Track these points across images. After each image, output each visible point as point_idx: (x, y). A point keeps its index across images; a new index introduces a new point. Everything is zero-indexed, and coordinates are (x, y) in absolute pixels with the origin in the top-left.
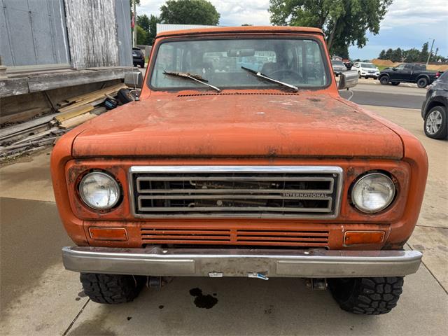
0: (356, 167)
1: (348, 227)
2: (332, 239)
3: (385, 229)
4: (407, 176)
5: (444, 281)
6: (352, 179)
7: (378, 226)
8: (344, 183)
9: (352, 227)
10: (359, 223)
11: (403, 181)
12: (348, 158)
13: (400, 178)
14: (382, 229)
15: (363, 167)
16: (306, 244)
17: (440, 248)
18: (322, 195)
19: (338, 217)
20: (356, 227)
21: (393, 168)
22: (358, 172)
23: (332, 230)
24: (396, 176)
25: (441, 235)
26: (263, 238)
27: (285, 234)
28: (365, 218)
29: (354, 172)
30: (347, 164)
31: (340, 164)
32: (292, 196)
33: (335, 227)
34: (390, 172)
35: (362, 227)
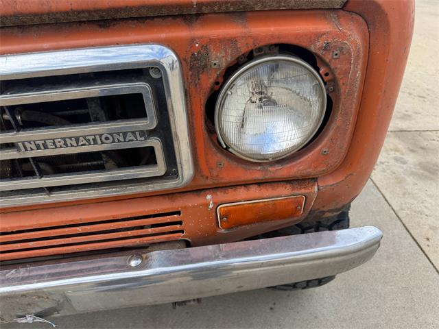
0: (212, 41)
1: (221, 196)
2: (191, 225)
3: (303, 191)
4: (357, 58)
5: (402, 209)
6: (208, 81)
7: (288, 186)
8: (187, 94)
9: (230, 195)
10: (246, 185)
11: (347, 72)
12: (186, 16)
13: (338, 66)
14: (299, 192)
15: (232, 41)
16: (137, 241)
17: (396, 159)
18: (130, 136)
19: (194, 178)
20: (241, 193)
21: (320, 35)
22: (221, 59)
23: (185, 208)
24: (328, 58)
25: (397, 141)
26: (31, 244)
27: (79, 229)
28: (258, 174)
29: (208, 58)
30: (182, 33)
31: (163, 35)
32: (46, 147)
33: (191, 202)
34: (313, 49)
35: (255, 191)
